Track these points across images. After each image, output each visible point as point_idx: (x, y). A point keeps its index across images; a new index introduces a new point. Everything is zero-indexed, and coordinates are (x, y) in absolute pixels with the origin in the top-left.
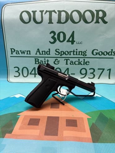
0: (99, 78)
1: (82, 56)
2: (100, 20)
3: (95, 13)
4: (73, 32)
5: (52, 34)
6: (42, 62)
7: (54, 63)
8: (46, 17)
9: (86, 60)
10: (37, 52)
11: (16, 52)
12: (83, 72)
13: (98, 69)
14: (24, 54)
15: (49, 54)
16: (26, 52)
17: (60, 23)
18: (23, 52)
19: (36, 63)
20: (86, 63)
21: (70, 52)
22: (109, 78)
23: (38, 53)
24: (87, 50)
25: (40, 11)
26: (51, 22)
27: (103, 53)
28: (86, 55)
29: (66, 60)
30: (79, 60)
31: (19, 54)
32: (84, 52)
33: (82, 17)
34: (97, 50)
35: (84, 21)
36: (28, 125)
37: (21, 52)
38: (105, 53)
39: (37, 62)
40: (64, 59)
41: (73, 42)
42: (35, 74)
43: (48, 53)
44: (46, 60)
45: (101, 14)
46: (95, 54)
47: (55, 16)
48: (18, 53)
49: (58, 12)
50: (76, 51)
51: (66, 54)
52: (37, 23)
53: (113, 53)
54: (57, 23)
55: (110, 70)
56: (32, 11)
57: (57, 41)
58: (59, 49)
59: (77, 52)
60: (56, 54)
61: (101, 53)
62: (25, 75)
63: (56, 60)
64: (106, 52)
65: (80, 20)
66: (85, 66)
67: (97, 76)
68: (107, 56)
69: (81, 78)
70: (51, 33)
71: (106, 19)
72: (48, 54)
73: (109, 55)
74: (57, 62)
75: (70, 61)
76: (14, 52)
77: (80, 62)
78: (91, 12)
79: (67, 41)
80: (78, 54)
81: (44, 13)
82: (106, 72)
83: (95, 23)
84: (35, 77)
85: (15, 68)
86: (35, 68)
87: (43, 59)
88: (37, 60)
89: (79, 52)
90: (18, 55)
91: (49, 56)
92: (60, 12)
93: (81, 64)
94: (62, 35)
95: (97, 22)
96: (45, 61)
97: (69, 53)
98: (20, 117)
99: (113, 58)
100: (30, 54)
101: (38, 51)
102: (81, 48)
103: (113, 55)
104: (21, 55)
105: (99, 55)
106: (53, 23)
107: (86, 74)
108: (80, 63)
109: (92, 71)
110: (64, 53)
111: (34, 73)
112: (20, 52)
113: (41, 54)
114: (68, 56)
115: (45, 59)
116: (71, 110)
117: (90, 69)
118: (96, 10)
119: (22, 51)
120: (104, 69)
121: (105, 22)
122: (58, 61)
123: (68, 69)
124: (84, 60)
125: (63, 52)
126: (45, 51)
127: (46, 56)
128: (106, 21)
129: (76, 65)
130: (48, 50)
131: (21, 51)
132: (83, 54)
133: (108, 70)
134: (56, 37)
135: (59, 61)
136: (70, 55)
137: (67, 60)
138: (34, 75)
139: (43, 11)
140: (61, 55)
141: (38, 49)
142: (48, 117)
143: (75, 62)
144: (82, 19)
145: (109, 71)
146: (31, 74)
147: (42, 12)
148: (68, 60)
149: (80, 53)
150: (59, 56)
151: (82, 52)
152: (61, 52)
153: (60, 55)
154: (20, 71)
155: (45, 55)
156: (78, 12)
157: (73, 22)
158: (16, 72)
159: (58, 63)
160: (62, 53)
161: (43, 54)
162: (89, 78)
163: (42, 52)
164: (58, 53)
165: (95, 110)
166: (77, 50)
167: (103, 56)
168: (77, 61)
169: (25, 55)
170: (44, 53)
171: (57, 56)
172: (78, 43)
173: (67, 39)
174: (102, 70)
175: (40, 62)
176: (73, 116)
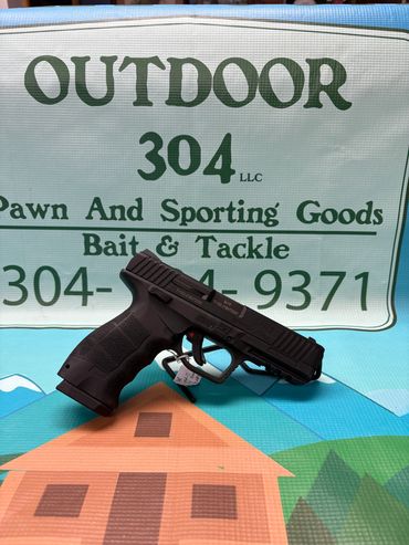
1: (262, 227)
2: (323, 96)
3: (306, 69)
4: (228, 137)
5: (150, 145)
6: (114, 247)
7: (159, 250)
8: (126, 80)
9: (277, 240)
10: (92, 209)
11: (10, 208)
12: (268, 283)
13: (323, 274)
14: (43, 217)
15: (140, 218)
16: (50, 211)
17: (177, 105)
18: (39, 212)
19: (87, 252)
20: (275, 252)
21: (217, 210)
22: (364, 308)
23: (96, 214)
24: (277, 205)
25: (103, 59)
26: (142, 99)
27: (338, 216)
28: (276, 223)
29: (201, 241)
30: (250, 239)
31: (25, 218)
32: (270, 212)
33: (259, 83)
34: (317, 204)
35: (266, 100)
36: (36, 515)
37: (31, 209)
38: (347, 216)
39: (93, 249)
40: (196, 235)
41: (226, 173)
43: (135, 213)
44: (128, 239)
45: (326, 76)
46: (308, 217)
47: (158, 79)
48: (17, 213)
49: (168, 66)
50: (238, 207)
51: (201, 219)
52: (90, 101)
53: (373, 217)
54: (168, 103)
55: (365, 276)
56: (74, 59)
57: (169, 169)
58: (174, 201)
59: (241, 211)
60: (164, 219)
61: (329, 216)
62: (47, 298)
63: (164, 239)
64: (351, 211)
65: (251, 97)
66: (273, 264)
67: (317, 301)
68: (355, 226)
69: (260, 307)
70: (142, 141)
71: (344, 92)
72: (133, 219)
73: (360, 222)
74: (170, 248)
75: (219, 242)
76: (2, 209)
77: (254, 247)
78: (290, 65)
79: (207, 172)
80: (246, 217)
81: (117, 65)
82: (351, 285)
83: (306, 106)
84: (85, 303)
85: (6, 269)
86: (85, 269)
87: (115, 237)
88: (92, 240)
89: (251, 211)
90: (19, 222)
91: (137, 224)
92: (177, 64)
93: (259, 256)
94: (184, 147)
95: (314, 103)
96: (123, 245)
97: (214, 214)
98: (7, 478)
99: (375, 233)
100: (65, 217)
101: (96, 206)
102: (256, 197)
103: (375, 223)
104: (30, 220)
105: (325, 220)
106: (150, 104)
107: (277, 291)
108: (253, 253)
109: (299, 280)
110: (196, 215)
111: (81, 290)
112: (26, 211)
113: (109, 215)
114: (212, 225)
115: (122, 237)
116: (217, 443)
117: (291, 274)
118: (307, 60)
119: (35, 208)
120: (342, 275)
121: (342, 105)
122: (172, 243)
123: (210, 273)
124: (270, 240)
125: (192, 209)
126: (122, 208)
127: (128, 223)
128: (347, 99)
129: (239, 257)
130: (136, 205)
131: (30, 206)
132: (264, 218)
133: (357, 277)
134: (163, 156)
135: (177, 243)
136: (218, 220)
137: (206, 240)
138: (81, 297)
139: (115, 58)
140: (183, 224)
141: (97, 200)
142: (121, 475)
143: (236, 248)
144: (258, 92)
145: (361, 280)
146: (68, 292)
147: (109, 61)
148: (210, 240)
149: (255, 215)
150: (176, 225)
151: (260, 210)
152: (184, 210)
153: (180, 220)
154: (28, 283)
155: (122, 222)
156: (245, 65)
157: (227, 100)
158: (11, 284)
159: (173, 250)
160: (188, 215)
161: (113, 218)
162: (289, 307)
163: (113, 209)
164: (171, 216)
165: (311, 439)
166: (241, 202)
167: (337, 226)
168: (244, 246)
169: (48, 221)
170: (118, 212)
171: (167, 225)
172: (245, 177)
173: (205, 162)
174: (337, 277)
175: (103, 246)
176: (221, 471)
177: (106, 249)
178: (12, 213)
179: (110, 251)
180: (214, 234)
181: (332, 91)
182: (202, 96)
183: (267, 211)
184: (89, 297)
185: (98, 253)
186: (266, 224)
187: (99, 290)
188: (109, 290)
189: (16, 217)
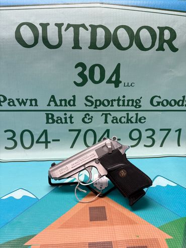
0: (161, 146)
1: (133, 108)
2: (166, 45)
3: (157, 32)
4: (119, 65)
5: (80, 69)
6: (61, 119)
7: (83, 120)
8: (69, 35)
9: (141, 114)
10: (50, 101)
11: (8, 101)
12: (135, 135)
13: (161, 130)
14: (25, 105)
15: (74, 105)
16: (29, 102)
17: (94, 49)
18: (23, 103)
19: (48, 122)
20: (139, 120)
21: (112, 101)
22: (179, 145)
23: (52, 104)
24: (141, 98)
25: (56, 25)
26: (77, 46)
27: (169, 103)
28: (140, 106)
29: (104, 115)
30: (128, 114)
31: (15, 106)
32: (138, 101)
33: (135, 38)
34: (160, 97)
38: (173, 103)
39: (50, 121)
40: (102, 113)
41: (117, 83)
42: (47, 143)
43: (72, 103)
44: (68, 116)
45: (167, 35)
46: (155, 103)
47: (85, 35)
48: (11, 104)
49: (90, 29)
50: (123, 99)
51: (104, 105)
52: (50, 46)
53: (185, 103)
54: (90, 48)
55: (180, 130)
56: (41, 24)
57: (89, 81)
58: (91, 97)
59: (124, 101)
60: (86, 105)
61: (165, 103)
62: (27, 145)
63: (86, 115)
64: (175, 101)
65: (131, 45)
67: (158, 142)
68: (176, 107)
69: (131, 146)
70: (76, 67)
71: (175, 43)
72: (71, 106)
73: (179, 105)
75: (113, 116)
76: (3, 102)
77: (129, 118)
78: (150, 29)
79: (108, 82)
80: (126, 104)
81: (63, 28)
82: (173, 135)
83: (157, 50)
84: (46, 147)
85: (6, 131)
86: (46, 130)
87: (62, 115)
88: (50, 116)
89: (128, 101)
90: (13, 108)
91: (73, 108)
92: (94, 28)
93: (132, 122)
94: (97, 70)
95: (161, 48)
96: (66, 118)
97: (111, 103)
99: (185, 111)
100: (36, 105)
101: (52, 100)
102: (131, 94)
104: (18, 107)
105: (163, 105)
106: (81, 48)
107: (140, 138)
108: (129, 121)
109: (150, 133)
110: (102, 103)
111: (44, 140)
112: (16, 103)
113: (59, 104)
114: (109, 108)
115: (65, 114)
116: (131, 222)
117: (146, 130)
118: (158, 27)
119: (20, 101)
120: (169, 130)
121: (174, 49)
122: (90, 117)
123: (108, 131)
124: (137, 114)
125: (100, 100)
126: (65, 100)
127: (68, 108)
128: (176, 47)
129: (122, 123)
130: (73, 99)
131: (18, 100)
132: (135, 104)
133: (176, 131)
134: (86, 74)
135: (92, 117)
136: (112, 105)
137: (106, 115)
138: (44, 144)
139: (62, 24)
140: (96, 107)
141: (53, 97)
142: (89, 244)
143: (121, 118)
144: (134, 43)
145: (178, 132)
146: (38, 142)
147: (59, 26)
148: (108, 115)
149: (130, 103)
150: (92, 108)
151: (133, 100)
152: (96, 101)
153: (94, 106)
154: (17, 138)
155: (65, 107)
156: (128, 29)
157: (119, 46)
158: (8, 139)
159: (90, 120)
160: (98, 103)
161: (61, 105)
162: (145, 146)
163: (61, 101)
164: (90, 104)
166: (124, 97)
167: (169, 107)
168: (125, 117)
169: (28, 107)
170: (63, 103)
171: (88, 108)
172: (126, 84)
173: (107, 78)
174: (167, 131)
175: (56, 119)
176: (138, 238)
177: (57, 121)
178: (9, 104)
179: (59, 121)
180: (110, 112)
181: (170, 43)
182: (107, 44)
183: (136, 101)
184: (49, 144)
185: (53, 122)
186: (135, 107)
187: (53, 140)
188: (59, 140)
189: (11, 106)
